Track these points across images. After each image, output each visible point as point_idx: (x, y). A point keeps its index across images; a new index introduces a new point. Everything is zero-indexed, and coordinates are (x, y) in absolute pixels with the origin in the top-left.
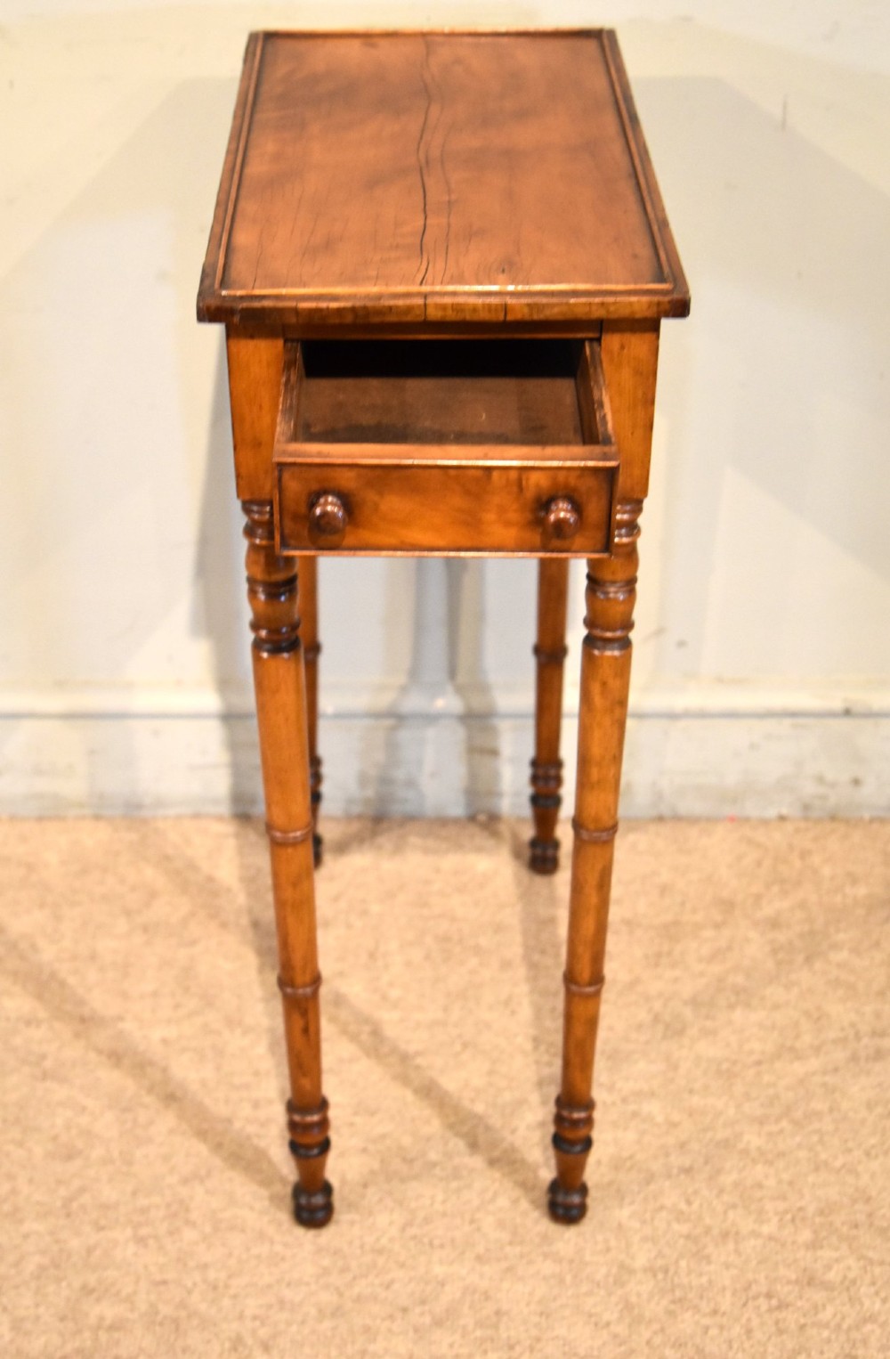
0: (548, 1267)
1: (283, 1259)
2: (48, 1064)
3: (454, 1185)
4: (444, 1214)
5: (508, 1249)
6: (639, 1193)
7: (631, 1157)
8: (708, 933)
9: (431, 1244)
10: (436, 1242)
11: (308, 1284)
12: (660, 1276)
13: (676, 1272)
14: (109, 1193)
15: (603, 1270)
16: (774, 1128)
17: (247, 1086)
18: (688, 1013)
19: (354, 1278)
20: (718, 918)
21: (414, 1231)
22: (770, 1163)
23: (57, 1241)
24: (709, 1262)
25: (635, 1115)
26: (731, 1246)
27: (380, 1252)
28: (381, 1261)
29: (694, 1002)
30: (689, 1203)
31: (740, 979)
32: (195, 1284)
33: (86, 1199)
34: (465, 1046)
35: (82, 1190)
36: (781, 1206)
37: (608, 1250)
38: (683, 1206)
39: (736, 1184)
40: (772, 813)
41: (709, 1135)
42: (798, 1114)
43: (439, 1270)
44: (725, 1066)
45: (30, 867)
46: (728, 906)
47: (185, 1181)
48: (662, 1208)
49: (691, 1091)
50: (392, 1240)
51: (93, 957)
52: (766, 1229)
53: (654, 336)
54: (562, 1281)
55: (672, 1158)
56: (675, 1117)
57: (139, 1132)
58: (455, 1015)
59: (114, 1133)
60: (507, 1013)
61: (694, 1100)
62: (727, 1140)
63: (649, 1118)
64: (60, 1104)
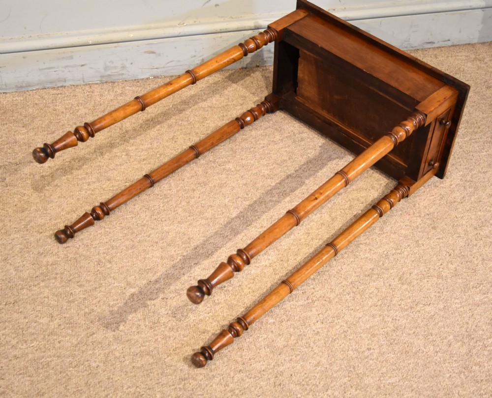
0: (203, 222)
1: (110, 233)
3: (166, 200)
4: (164, 210)
5: (189, 218)
6: (230, 194)
7: (225, 183)
9: (161, 220)
10: (163, 219)
11: (121, 240)
12: (242, 219)
13: (247, 217)
14: (40, 221)
15: (222, 220)
16: (272, 167)
17: (85, 179)
19: (137, 235)
21: (155, 217)
22: (273, 178)
23: (25, 239)
24: (257, 212)
25: (224, 169)
26: (264, 206)
27: (144, 226)
28: (145, 228)
30: (247, 195)
32: (80, 246)
33: (32, 224)
35: (30, 221)
36: (278, 191)
37: (223, 213)
38: (246, 196)
39: (262, 186)
40: (254, 65)
41: (250, 172)
42: (279, 162)
43: (166, 228)
47: (69, 213)
48: (239, 197)
49: (242, 159)
50: (147, 221)
52: (274, 199)
54: (209, 225)
55: (239, 181)
56: (238, 168)
57: (47, 199)
58: (155, 145)
59: (38, 200)
60: (174, 142)
61: (244, 162)
62: (256, 173)
63: (230, 170)
64: (14, 193)
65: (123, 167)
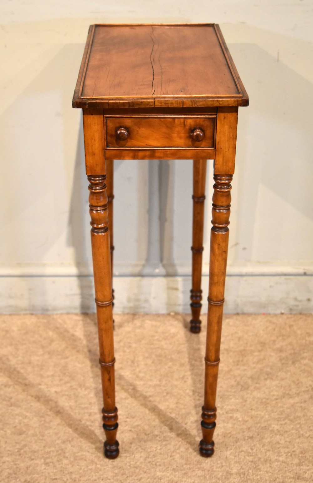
0: (200, 473)
1: (100, 470)
2: (13, 400)
3: (164, 443)
4: (161, 454)
5: (185, 466)
6: (233, 446)
7: (230, 433)
8: (256, 354)
9: (156, 464)
10: (158, 464)
11: (110, 479)
12: (242, 476)
13: (248, 475)
14: (35, 447)
15: (221, 474)
16: (283, 422)
17: (87, 408)
18: (250, 381)
19: (127, 477)
20: (260, 348)
21: (149, 460)
22: (282, 435)
23: (16, 464)
24: (260, 471)
25: (231, 417)
26: (268, 465)
27: (137, 467)
28: (137, 471)
29: (252, 378)
30: (252, 449)
31: (268, 370)
32: (67, 480)
33: (26, 449)
34: (167, 393)
35: (25, 446)
36: (287, 450)
37: (222, 466)
38: (250, 450)
39: (270, 443)
40: (278, 312)
41: (259, 425)
42: (292, 418)
43: (158, 474)
44: (264, 400)
45: (7, 332)
46: (263, 344)
47: (64, 442)
48: (242, 451)
49: (252, 409)
50: (141, 463)
51: (30, 363)
52: (281, 459)
53: (236, 113)
54: (205, 477)
55: (246, 433)
56: (246, 418)
57: (46, 424)
58: (164, 383)
59: (37, 425)
60: (183, 382)
61: (253, 412)
62: (265, 427)
63: (237, 419)
64: (17, 415)
65: (127, 401)
